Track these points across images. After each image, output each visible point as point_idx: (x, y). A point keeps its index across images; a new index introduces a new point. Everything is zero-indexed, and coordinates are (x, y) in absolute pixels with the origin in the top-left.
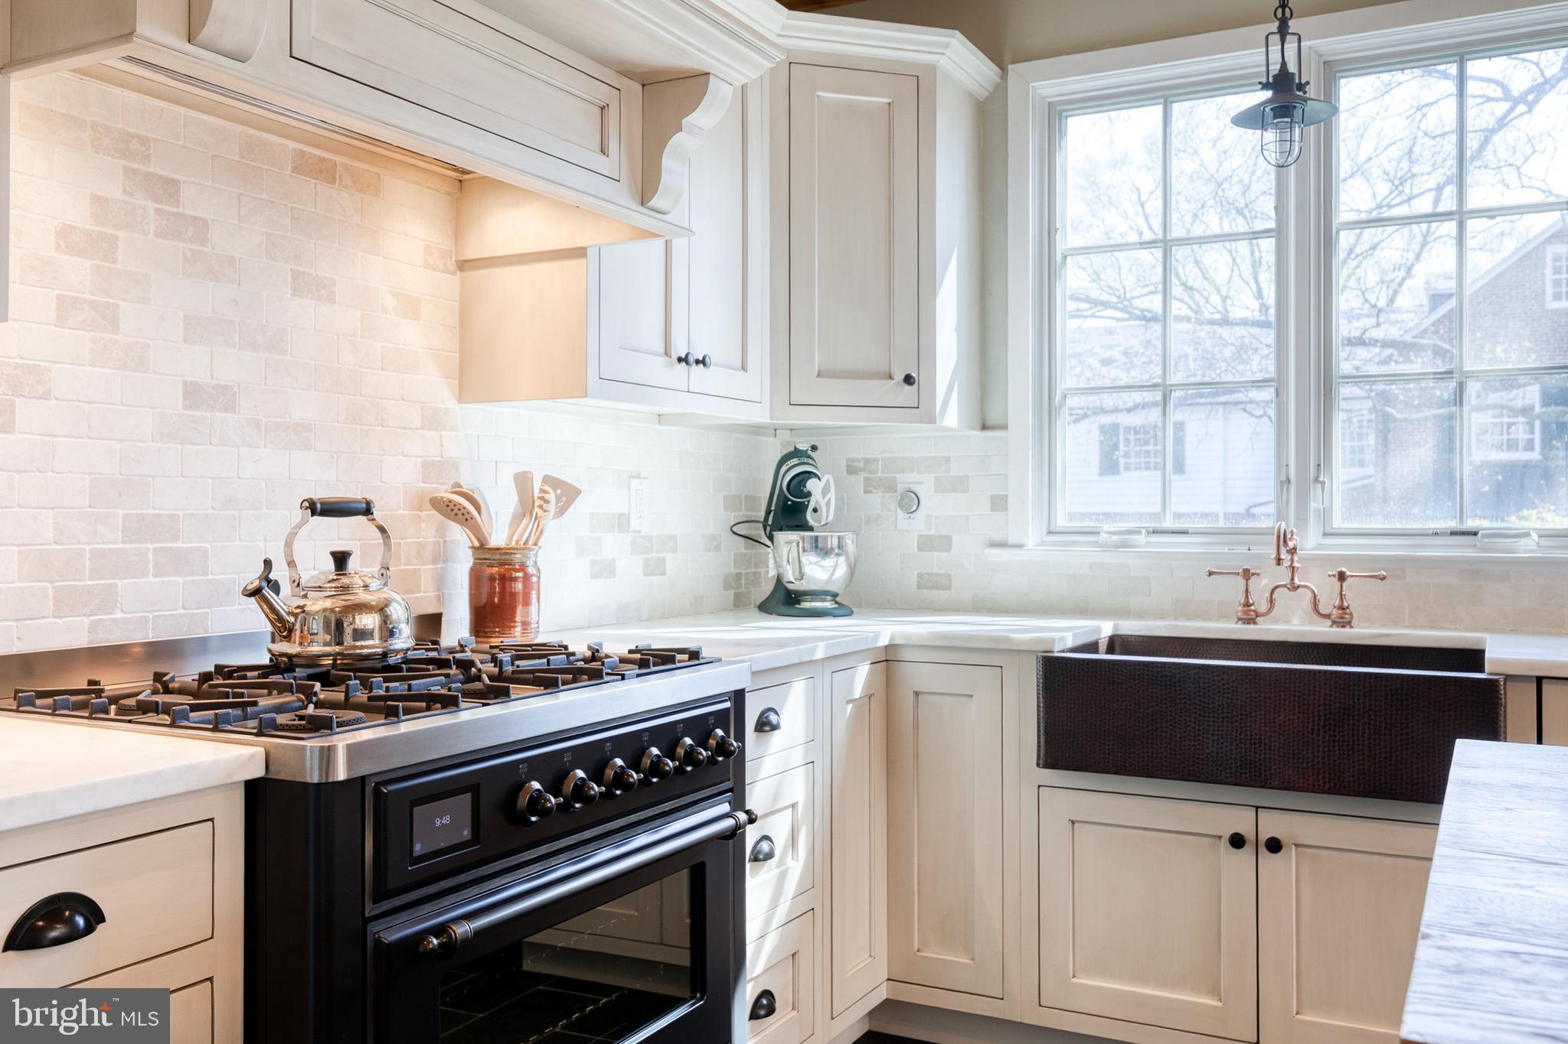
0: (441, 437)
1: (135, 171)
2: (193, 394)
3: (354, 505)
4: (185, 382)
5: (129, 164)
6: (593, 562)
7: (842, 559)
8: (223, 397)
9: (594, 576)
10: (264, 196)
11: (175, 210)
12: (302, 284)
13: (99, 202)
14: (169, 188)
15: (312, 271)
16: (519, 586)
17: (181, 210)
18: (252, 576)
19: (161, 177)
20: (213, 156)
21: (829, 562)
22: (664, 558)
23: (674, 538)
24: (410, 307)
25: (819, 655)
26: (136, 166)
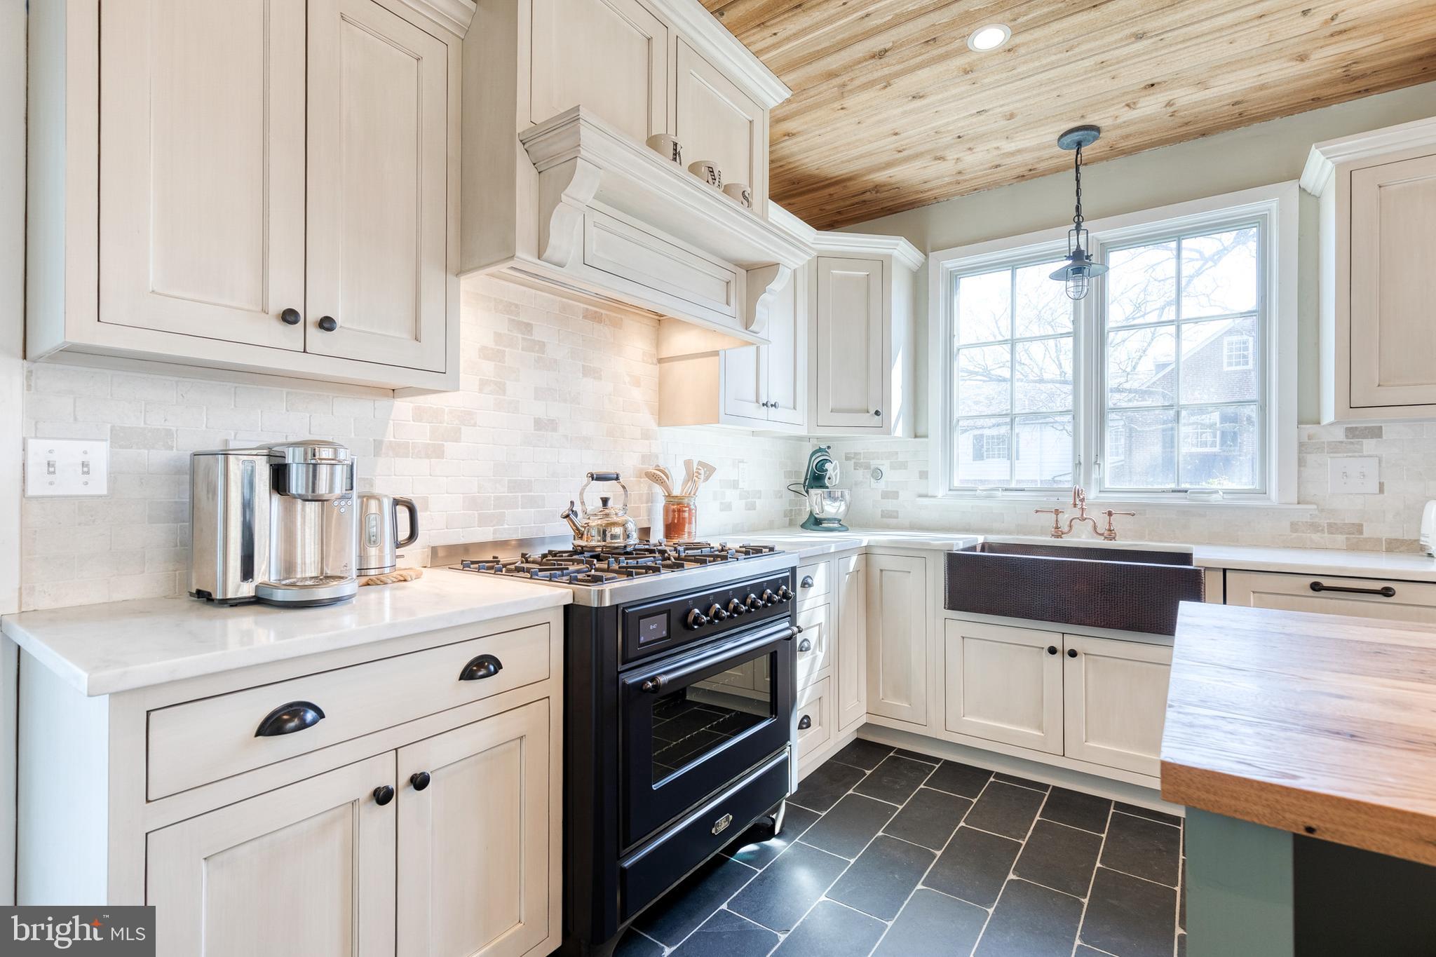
0: (650, 443)
1: (513, 320)
2: (539, 424)
3: (610, 476)
4: (535, 418)
5: (510, 317)
6: (721, 503)
7: (843, 503)
8: (552, 425)
9: (722, 510)
10: (570, 330)
11: (529, 337)
12: (588, 372)
13: (498, 337)
14: (527, 328)
15: (591, 365)
16: (686, 515)
17: (533, 338)
18: (565, 509)
19: (525, 323)
20: (548, 312)
21: (837, 504)
22: (755, 502)
23: (760, 492)
24: (637, 382)
25: (832, 550)
26: (513, 318)
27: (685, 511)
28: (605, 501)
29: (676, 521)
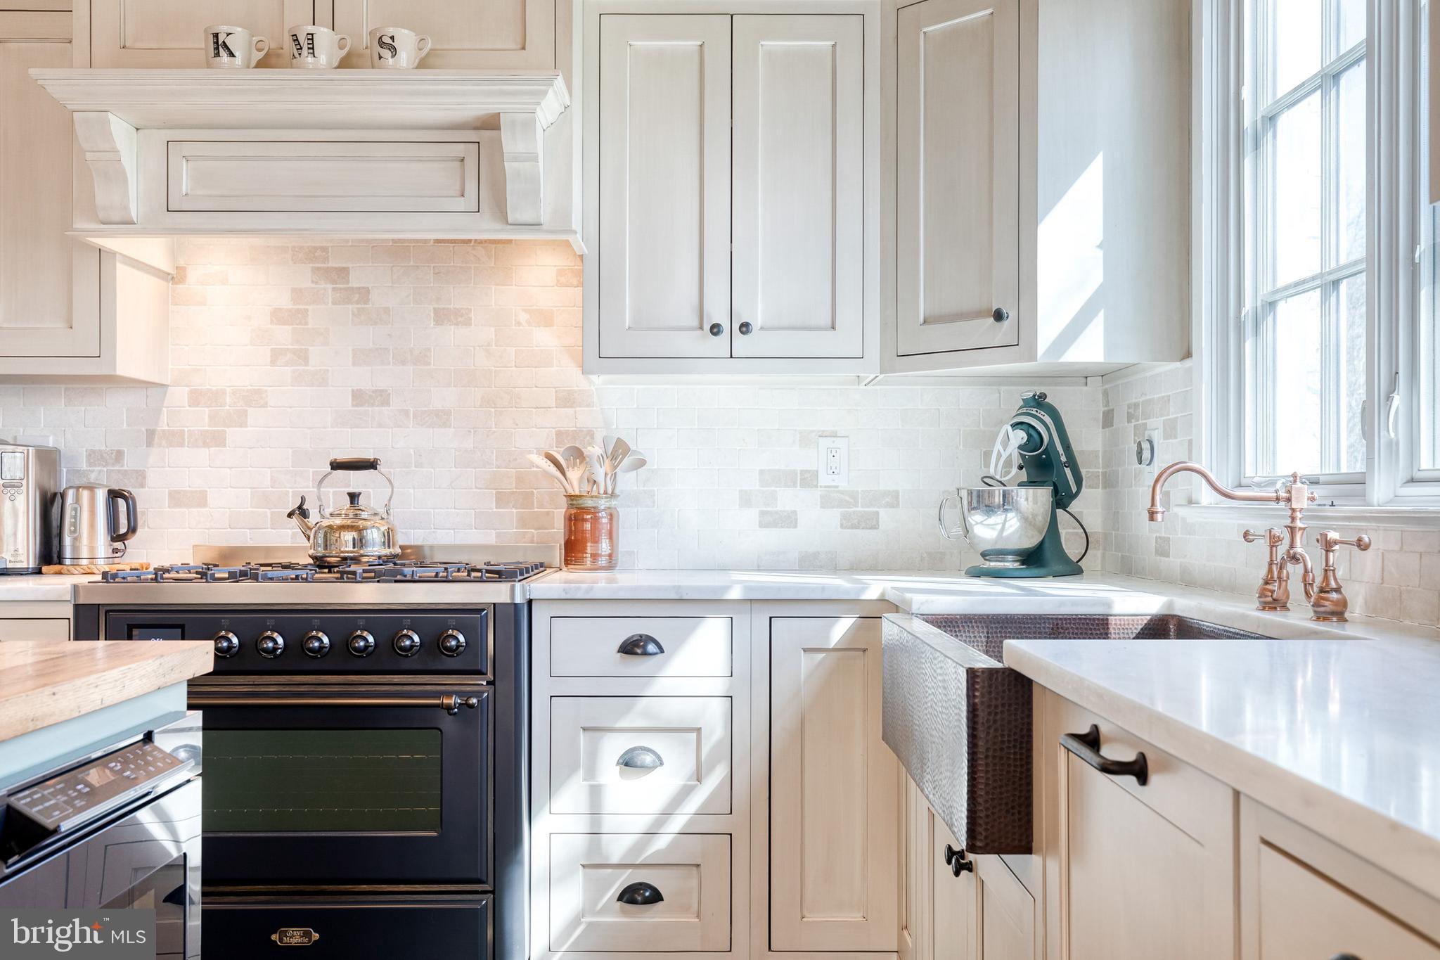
0: (575, 412)
1: (318, 269)
2: (359, 397)
4: (353, 391)
5: (314, 265)
6: (763, 513)
8: (382, 397)
9: (763, 525)
10: (412, 263)
11: (345, 286)
12: (442, 317)
13: (297, 294)
14: (343, 273)
15: (451, 306)
16: (588, 526)
17: (350, 285)
19: (336, 268)
20: (373, 247)
22: (877, 513)
23: (896, 495)
24: (545, 318)
26: (319, 265)
27: (586, 520)
28: (353, 497)
29: (573, 538)
